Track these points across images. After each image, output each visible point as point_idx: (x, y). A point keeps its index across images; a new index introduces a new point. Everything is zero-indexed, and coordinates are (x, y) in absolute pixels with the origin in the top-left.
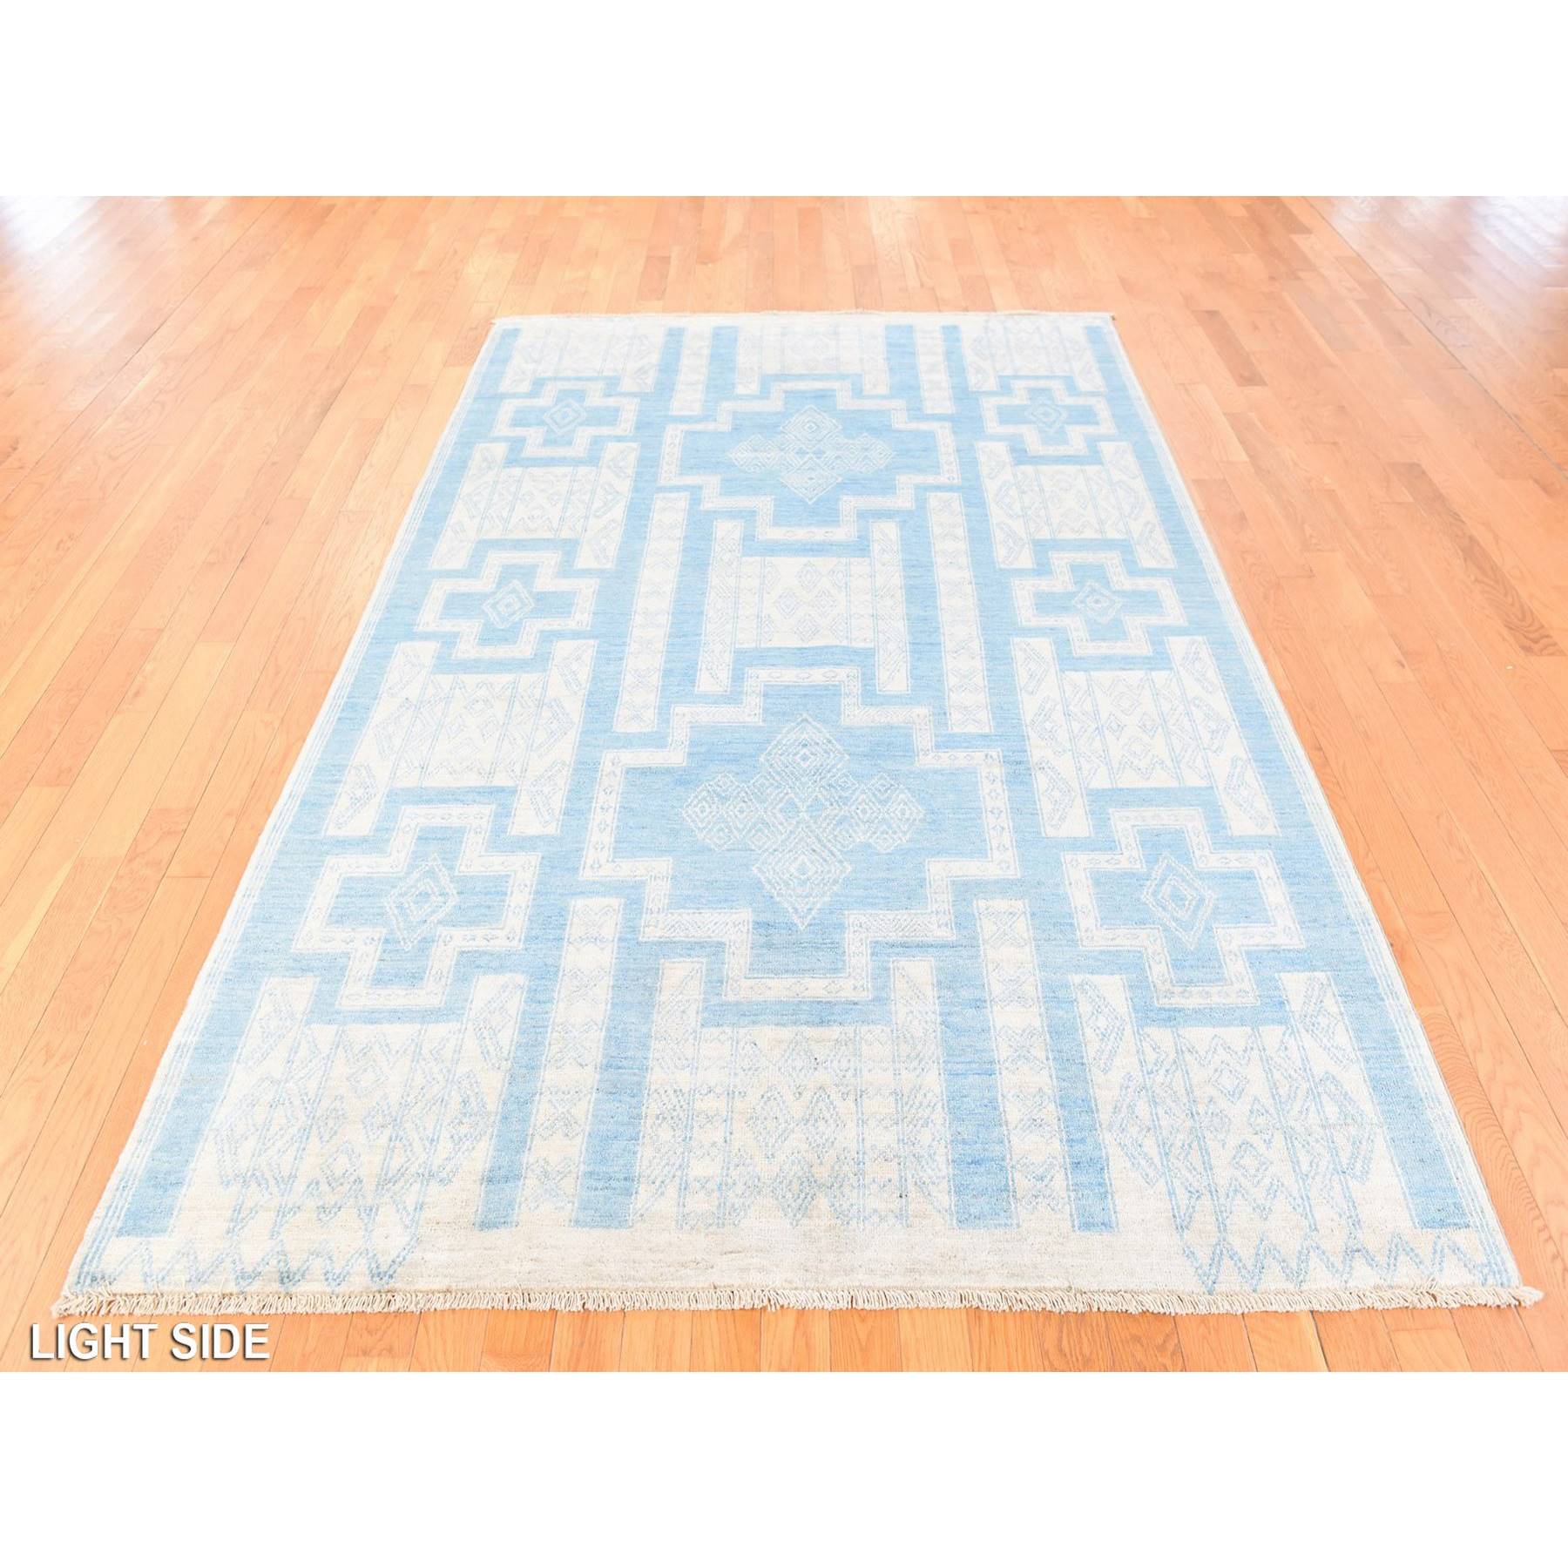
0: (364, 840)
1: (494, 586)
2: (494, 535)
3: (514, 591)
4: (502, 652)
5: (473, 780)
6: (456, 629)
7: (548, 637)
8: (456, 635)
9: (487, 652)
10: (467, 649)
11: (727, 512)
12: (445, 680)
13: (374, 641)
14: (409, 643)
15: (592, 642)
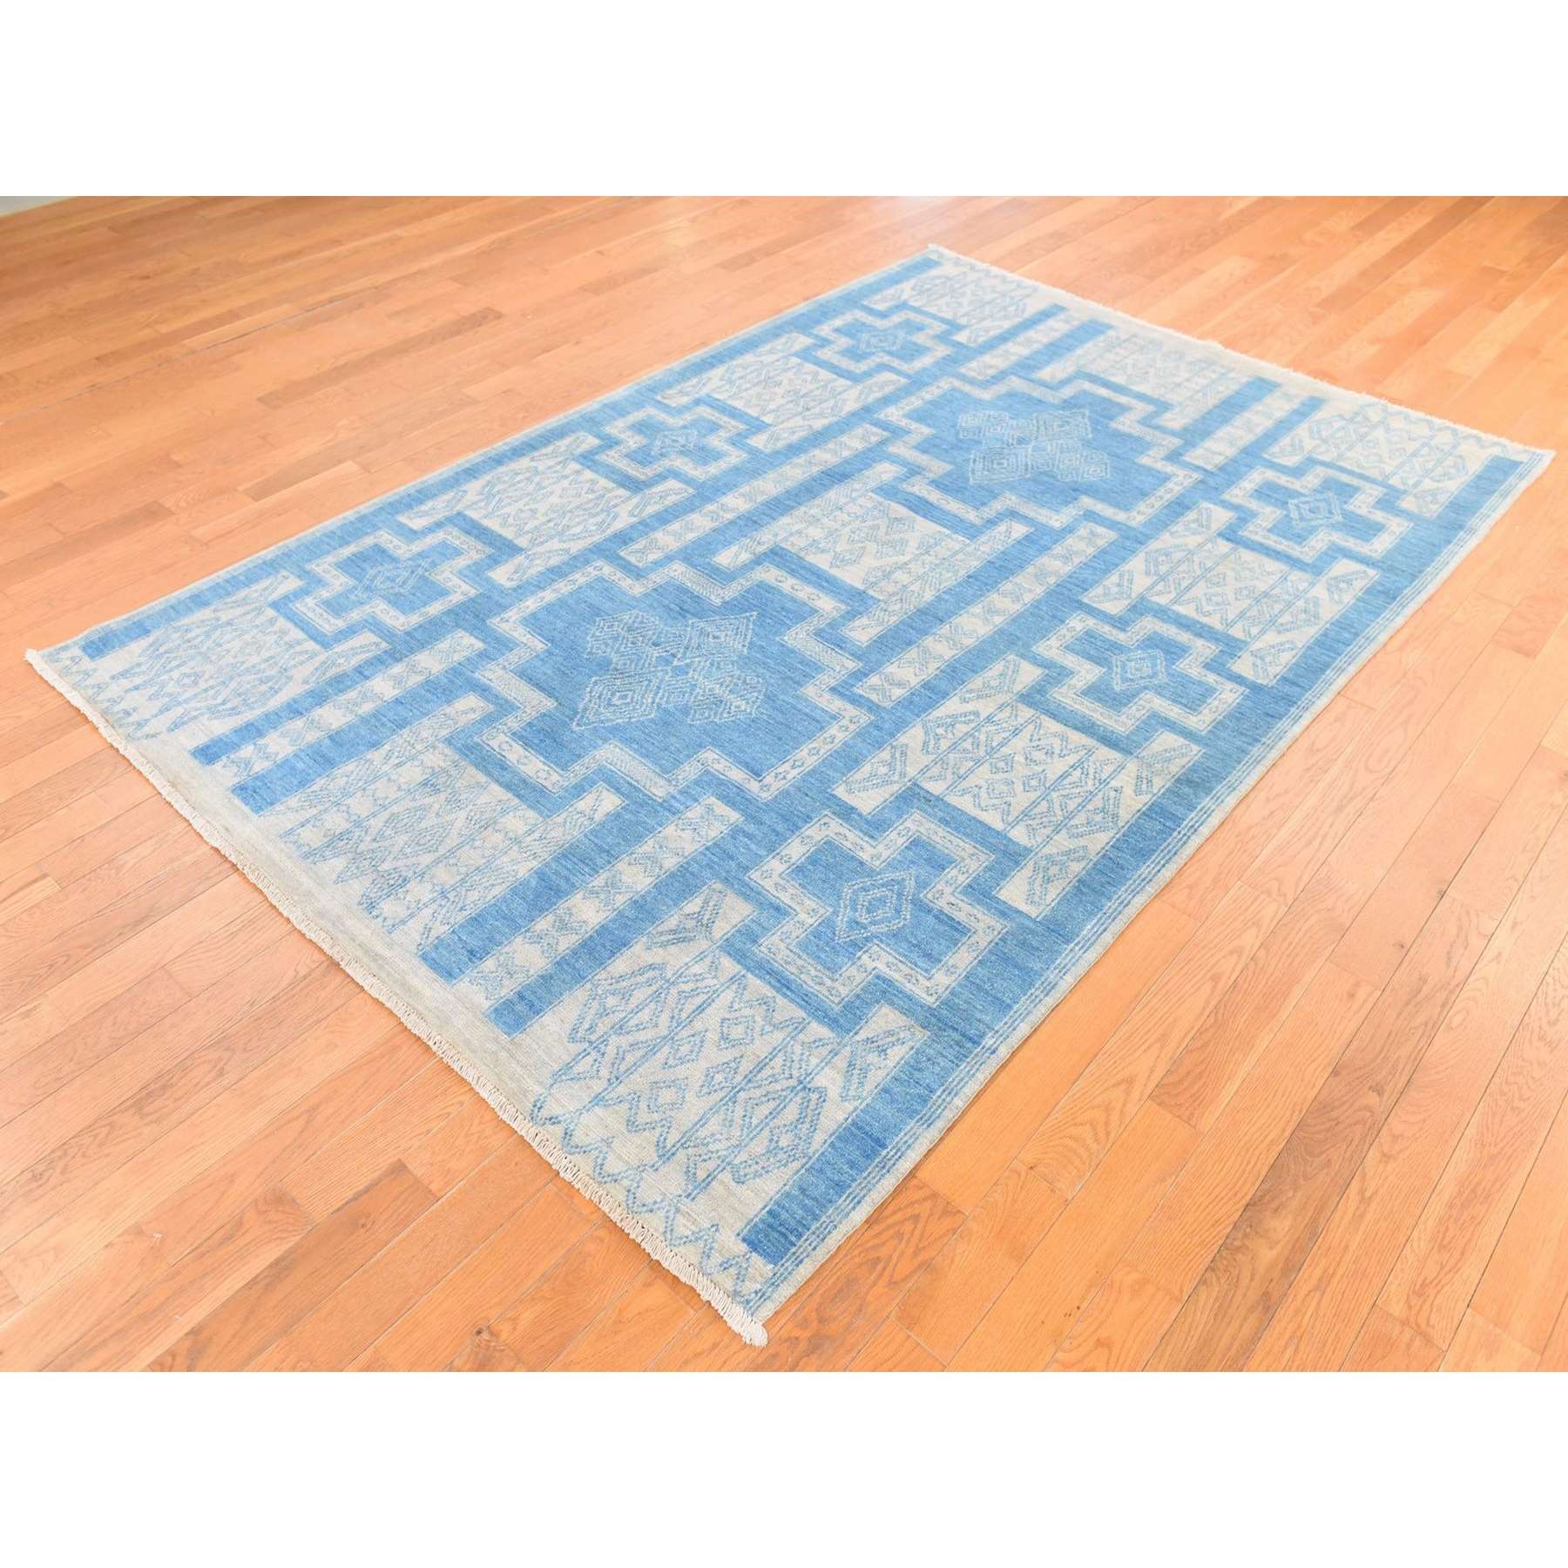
0: (1345, 556)
1: (1141, 695)
2: (1104, 752)
3: (1125, 680)
4: (1171, 631)
5: (1247, 555)
6: (1205, 672)
7: (1121, 623)
8: (1207, 666)
9: (1184, 637)
10: (1203, 649)
11: (841, 648)
12: (1236, 632)
13: (1294, 699)
14: (1259, 681)
15: (1086, 600)
